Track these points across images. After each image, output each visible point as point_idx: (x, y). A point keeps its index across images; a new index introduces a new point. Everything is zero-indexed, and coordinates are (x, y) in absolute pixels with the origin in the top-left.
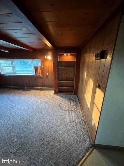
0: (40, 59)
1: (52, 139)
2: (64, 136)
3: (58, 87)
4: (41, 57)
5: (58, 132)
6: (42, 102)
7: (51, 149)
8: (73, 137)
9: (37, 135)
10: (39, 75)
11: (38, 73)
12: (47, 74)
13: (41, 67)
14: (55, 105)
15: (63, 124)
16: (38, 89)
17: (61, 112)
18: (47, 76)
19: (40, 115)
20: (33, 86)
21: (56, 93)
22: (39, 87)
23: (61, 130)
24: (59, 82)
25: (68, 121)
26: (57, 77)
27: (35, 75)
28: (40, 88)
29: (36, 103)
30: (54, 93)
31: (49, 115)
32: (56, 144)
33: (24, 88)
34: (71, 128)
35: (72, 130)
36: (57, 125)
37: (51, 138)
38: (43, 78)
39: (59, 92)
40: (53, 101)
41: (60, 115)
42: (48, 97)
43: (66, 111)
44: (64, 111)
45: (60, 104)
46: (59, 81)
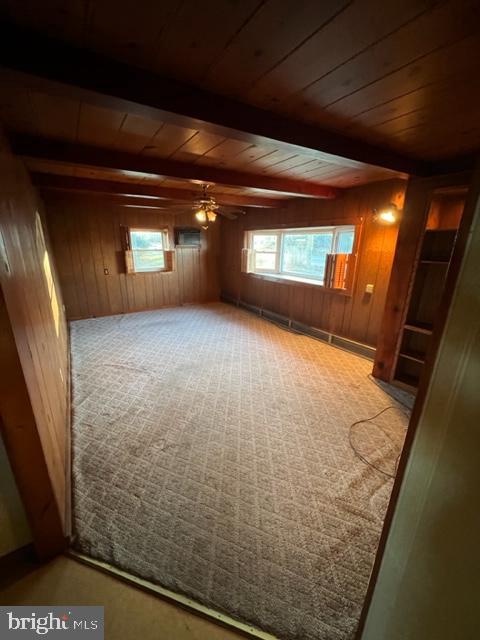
0: (354, 227)
1: (238, 490)
2: (276, 516)
3: (397, 352)
4: (359, 217)
5: (271, 492)
6: (302, 382)
7: (217, 506)
8: (298, 549)
9: (219, 451)
10: (336, 287)
11: (333, 280)
12: (370, 287)
13: (352, 256)
14: (339, 413)
15: (307, 487)
16: (323, 338)
17: (337, 447)
18: (368, 295)
19: (265, 412)
20: (311, 323)
21: (380, 373)
22: (328, 330)
23: (284, 494)
24: (405, 330)
25: (332, 494)
26: (402, 307)
27: (321, 283)
28: (330, 335)
29: (283, 376)
30: (373, 375)
31: (288, 430)
32: (237, 509)
33: (286, 324)
34: (320, 520)
35: (318, 529)
36: (283, 472)
37: (238, 485)
38: (351, 300)
39: (396, 378)
40: (343, 397)
41: (324, 454)
42: (339, 377)
43: (361, 458)
44: (351, 454)
45: (362, 424)
46: (407, 327)
